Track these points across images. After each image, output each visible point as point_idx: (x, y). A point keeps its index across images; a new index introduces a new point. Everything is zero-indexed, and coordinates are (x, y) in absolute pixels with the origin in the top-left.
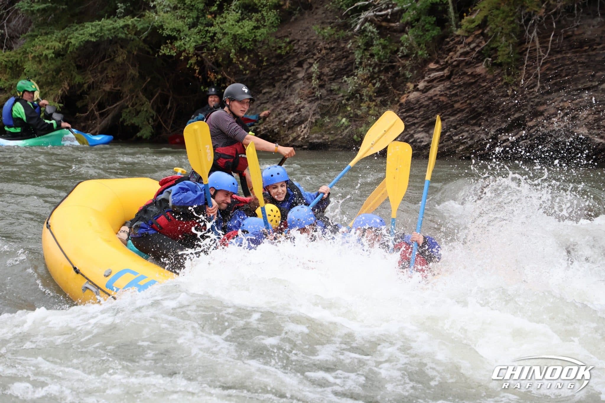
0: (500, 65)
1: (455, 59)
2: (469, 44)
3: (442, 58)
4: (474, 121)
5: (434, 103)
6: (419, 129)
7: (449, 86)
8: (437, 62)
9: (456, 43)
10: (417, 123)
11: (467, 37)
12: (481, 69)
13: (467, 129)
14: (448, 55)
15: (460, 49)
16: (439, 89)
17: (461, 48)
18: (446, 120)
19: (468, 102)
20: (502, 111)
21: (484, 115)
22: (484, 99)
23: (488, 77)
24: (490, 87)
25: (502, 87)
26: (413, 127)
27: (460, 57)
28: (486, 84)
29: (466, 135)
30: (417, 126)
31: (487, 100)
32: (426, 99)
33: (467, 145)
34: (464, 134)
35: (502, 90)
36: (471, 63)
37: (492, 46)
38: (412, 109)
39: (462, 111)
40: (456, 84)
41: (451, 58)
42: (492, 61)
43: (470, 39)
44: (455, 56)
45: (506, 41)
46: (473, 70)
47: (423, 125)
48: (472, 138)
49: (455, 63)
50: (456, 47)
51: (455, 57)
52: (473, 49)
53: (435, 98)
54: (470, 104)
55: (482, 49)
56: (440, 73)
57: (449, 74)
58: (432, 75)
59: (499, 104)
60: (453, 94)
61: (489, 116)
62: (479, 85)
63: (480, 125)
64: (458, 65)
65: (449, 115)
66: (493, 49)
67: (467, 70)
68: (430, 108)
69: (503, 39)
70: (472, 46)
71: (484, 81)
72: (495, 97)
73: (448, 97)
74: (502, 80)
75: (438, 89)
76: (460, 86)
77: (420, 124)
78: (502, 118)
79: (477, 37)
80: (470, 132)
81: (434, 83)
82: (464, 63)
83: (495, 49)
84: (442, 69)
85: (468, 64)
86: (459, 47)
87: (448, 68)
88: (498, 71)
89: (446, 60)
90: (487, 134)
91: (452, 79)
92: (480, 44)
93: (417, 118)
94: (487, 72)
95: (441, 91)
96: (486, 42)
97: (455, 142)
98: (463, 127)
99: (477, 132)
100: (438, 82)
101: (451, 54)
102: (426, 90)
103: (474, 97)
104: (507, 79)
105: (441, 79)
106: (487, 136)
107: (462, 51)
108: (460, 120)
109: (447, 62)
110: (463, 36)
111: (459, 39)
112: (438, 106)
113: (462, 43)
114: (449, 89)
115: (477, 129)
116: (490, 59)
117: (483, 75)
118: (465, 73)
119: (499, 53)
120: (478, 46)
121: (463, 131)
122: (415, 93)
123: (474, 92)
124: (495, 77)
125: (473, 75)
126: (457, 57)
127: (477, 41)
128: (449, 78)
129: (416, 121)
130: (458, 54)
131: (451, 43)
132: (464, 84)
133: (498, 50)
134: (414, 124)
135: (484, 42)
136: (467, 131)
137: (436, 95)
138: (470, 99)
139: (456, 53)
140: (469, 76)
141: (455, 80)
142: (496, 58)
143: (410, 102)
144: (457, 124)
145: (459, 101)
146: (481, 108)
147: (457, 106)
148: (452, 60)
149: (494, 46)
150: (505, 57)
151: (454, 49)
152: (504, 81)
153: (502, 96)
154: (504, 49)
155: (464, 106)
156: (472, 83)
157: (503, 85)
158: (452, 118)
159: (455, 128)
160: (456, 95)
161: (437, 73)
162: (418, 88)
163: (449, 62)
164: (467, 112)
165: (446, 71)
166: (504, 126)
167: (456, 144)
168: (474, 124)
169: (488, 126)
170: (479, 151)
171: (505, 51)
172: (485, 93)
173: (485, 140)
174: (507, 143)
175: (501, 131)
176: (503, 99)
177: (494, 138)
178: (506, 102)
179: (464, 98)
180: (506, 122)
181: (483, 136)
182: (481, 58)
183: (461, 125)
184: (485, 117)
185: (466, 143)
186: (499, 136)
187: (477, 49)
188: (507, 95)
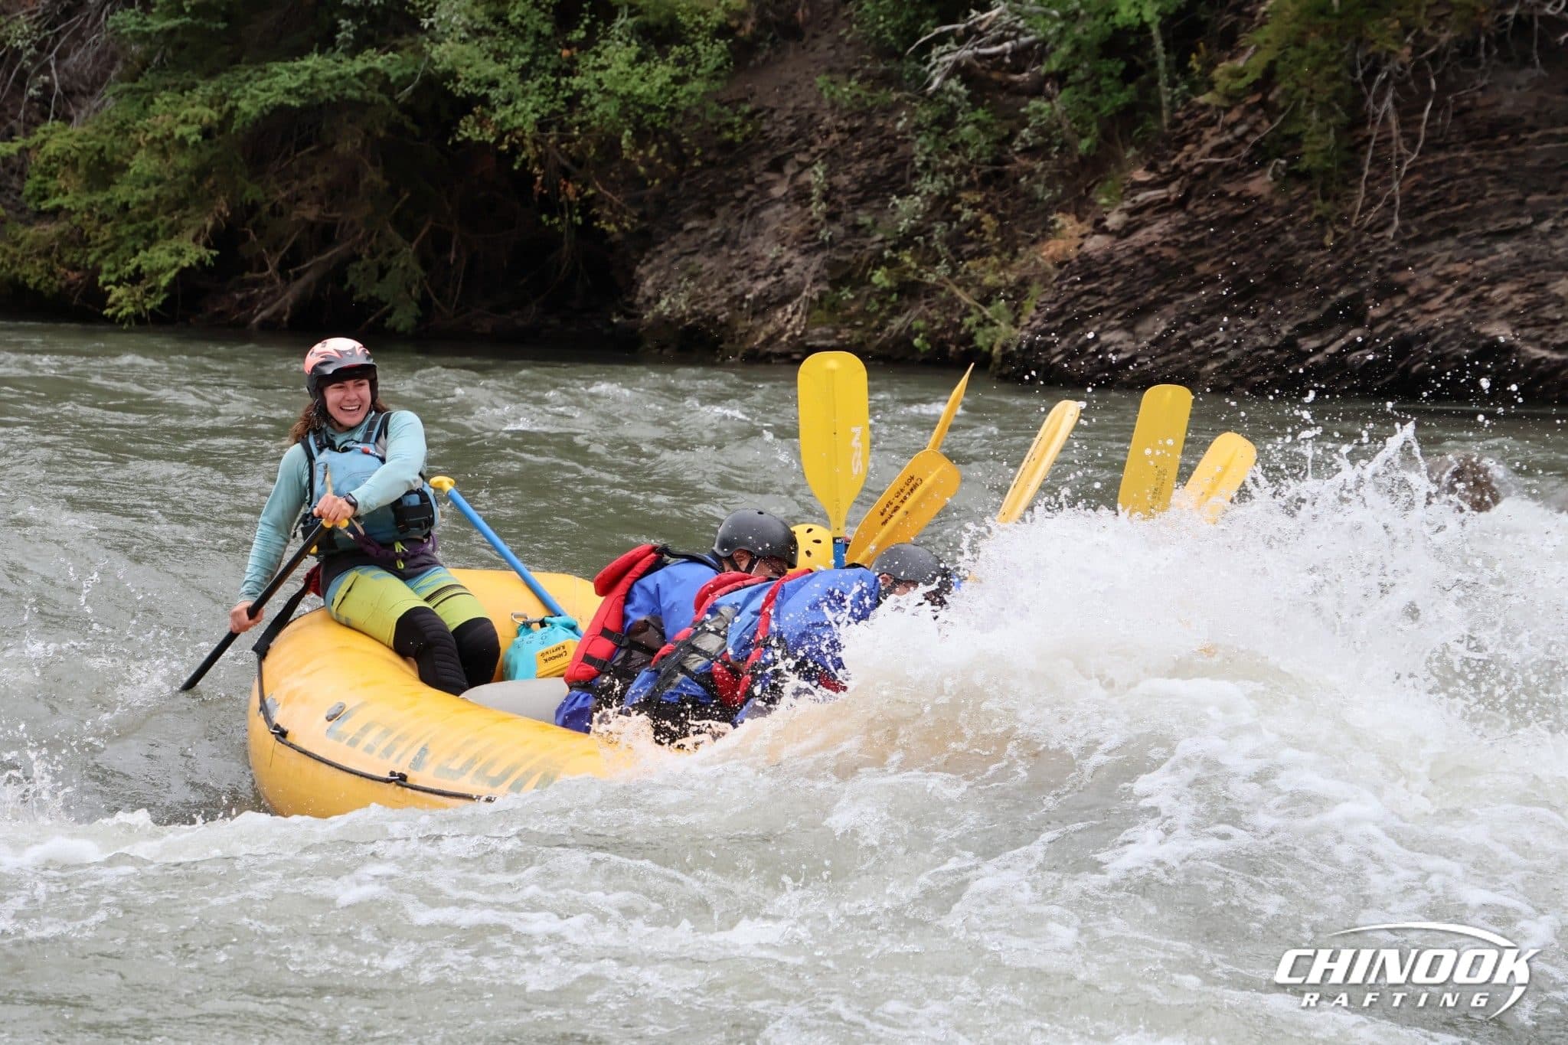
0: (1304, 176)
1: (1196, 160)
2: (1232, 126)
3: (1164, 158)
4: (1242, 306)
5: (1149, 261)
6: (1113, 323)
7: (1184, 223)
8: (1151, 168)
9: (1200, 124)
10: (1108, 308)
11: (1228, 110)
12: (1260, 184)
13: (1225, 323)
14: (1180, 150)
15: (1211, 139)
16: (1157, 230)
17: (1213, 135)
18: (1177, 302)
19: (1229, 260)
20: (1308, 282)
21: (1265, 290)
22: (1267, 254)
23: (1277, 202)
24: (1281, 227)
25: (1309, 226)
26: (1099, 318)
27: (1211, 155)
28: (1271, 219)
29: (1221, 337)
30: (1106, 314)
31: (1273, 256)
32: (1128, 252)
33: (1225, 361)
34: (1217, 334)
35: (1311, 233)
36: (1236, 170)
37: (1285, 132)
38: (1097, 276)
40: (1203, 218)
41: (1189, 158)
42: (1289, 165)
43: (1234, 116)
44: (1199, 153)
45: (1321, 120)
46: (1243, 187)
47: (1121, 314)
48: (1237, 344)
49: (1197, 170)
50: (1201, 133)
51: (1198, 155)
52: (1241, 139)
53: (1151, 251)
54: (1232, 267)
55: (1263, 139)
56: (1159, 194)
57: (1181, 194)
58: (1139, 198)
59: (1303, 267)
60: (1194, 242)
61: (1276, 293)
62: (1256, 222)
63: (1254, 316)
64: (1203, 176)
65: (1183, 290)
66: (1287, 138)
67: (1226, 187)
68: (1139, 274)
69: (1314, 115)
70: (1240, 130)
71: (1267, 213)
72: (1292, 251)
73: (1182, 249)
74: (1310, 211)
75: (1156, 228)
76: (1211, 224)
77: (1113, 309)
78: (1308, 299)
79: (1250, 109)
80: (1233, 329)
81: (1146, 215)
82: (1219, 171)
83: (1296, 140)
84: (1164, 184)
85: (1230, 172)
86: (1208, 133)
87: (1178, 182)
88: (1301, 189)
89: (1173, 162)
90: (1271, 333)
91: (1190, 207)
92: (1258, 128)
93: (1107, 297)
94: (1273, 192)
95: (1165, 236)
96: (1271, 122)
97: (1195, 352)
98: (1215, 319)
99: (1250, 331)
100: (1155, 212)
101: (1188, 148)
102: (1127, 231)
103: (1243, 250)
104: (1321, 207)
105: (1162, 208)
106: (1273, 339)
107: (1215, 141)
108: (1209, 303)
109: (1177, 166)
110: (1217, 108)
111: (1207, 114)
112: (1157, 271)
113: (1214, 123)
114: (1181, 229)
115: (1249, 323)
116: (1283, 162)
117: (1266, 197)
118: (1223, 194)
119: (1305, 148)
120: (1252, 130)
121: (1214, 327)
122: (1097, 237)
123: (1243, 238)
124: (1293, 204)
125: (1239, 198)
126: (1203, 156)
127: (1251, 119)
128: (1181, 204)
129: (1105, 303)
130: (1206, 148)
131: (1190, 123)
132: (1221, 217)
133: (1301, 142)
134: (1100, 310)
135: (1265, 123)
136: (1225, 328)
137: (1151, 245)
138: (1234, 253)
139: (1199, 147)
140: (1231, 199)
141: (1200, 210)
142: (1292, 160)
143: (1090, 259)
144: (1203, 312)
145: (1207, 259)
146: (1260, 274)
147: (1202, 269)
148: (1190, 163)
149: (1292, 130)
150: (1319, 158)
151: (1194, 137)
152: (1315, 213)
153: (1310, 248)
154: (1316, 138)
155: (1220, 270)
156: (1239, 217)
157: (1312, 223)
158: (1189, 299)
159: (1196, 320)
160: (1200, 243)
161: (1152, 193)
162: (1105, 228)
163: (1183, 167)
164: (1226, 284)
165: (1173, 187)
166: (1312, 316)
167: (1199, 358)
168: (1244, 313)
169: (1275, 317)
170: (1254, 373)
171: (1317, 143)
172: (1272, 240)
173: (1266, 348)
174: (1319, 357)
175: (1306, 330)
176: (1313, 255)
177: (1290, 343)
178: (1318, 262)
179: (1220, 251)
180: (1318, 307)
181: (1263, 340)
182: (1260, 156)
183: (1211, 314)
184: (1267, 296)
185: (1223, 355)
186: (1300, 341)
187: (1252, 139)
188: (1323, 247)
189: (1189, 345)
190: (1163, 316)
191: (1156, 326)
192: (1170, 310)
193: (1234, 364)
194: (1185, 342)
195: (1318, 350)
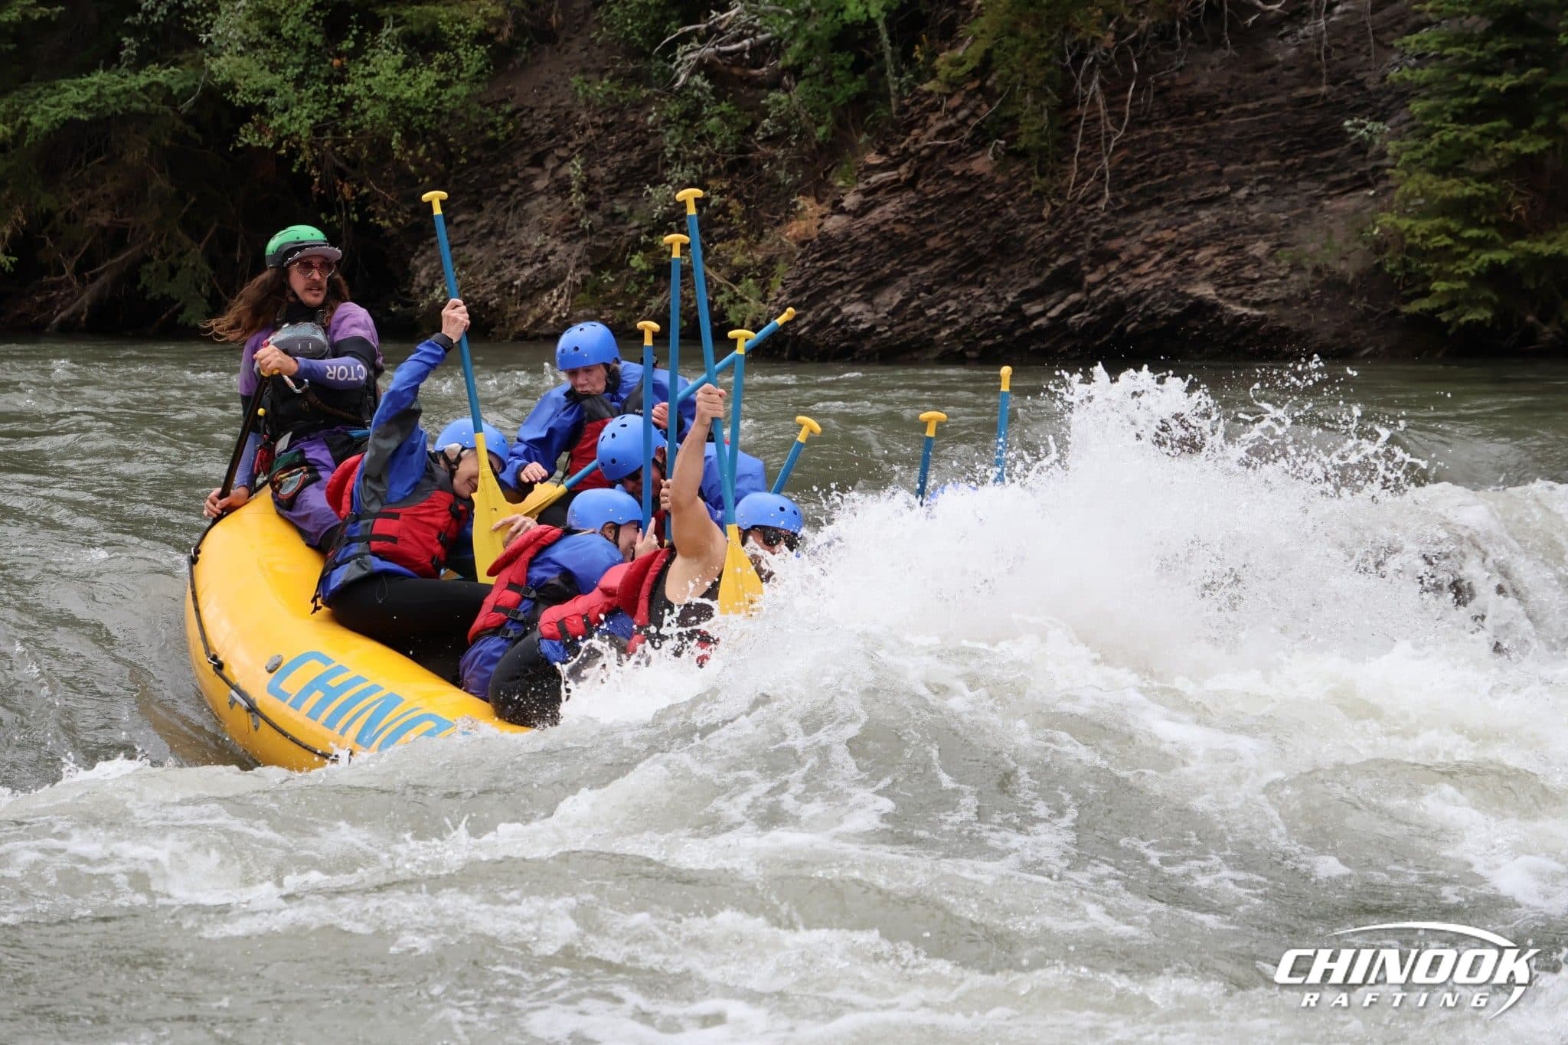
0: (1022, 155)
1: (923, 144)
2: (954, 111)
3: (893, 142)
4: (970, 276)
5: (884, 238)
6: (852, 295)
7: (914, 202)
8: (882, 151)
9: (925, 109)
10: (848, 282)
11: (950, 96)
12: (982, 163)
13: (955, 292)
14: (908, 134)
15: (936, 123)
16: (890, 208)
17: (938, 119)
18: (910, 275)
19: (956, 234)
20: (1030, 252)
21: (990, 261)
22: (991, 227)
23: (999, 179)
24: (1002, 201)
25: (1028, 201)
26: (839, 292)
27: (936, 138)
28: (993, 195)
29: (952, 305)
30: (847, 288)
31: (997, 229)
32: (864, 230)
33: (957, 327)
34: (949, 303)
35: (1030, 207)
36: (960, 151)
37: (1003, 114)
38: (836, 253)
39: (943, 253)
40: (932, 196)
41: (916, 141)
42: (1007, 145)
43: (956, 101)
44: (925, 137)
45: (1035, 103)
46: (967, 166)
47: (860, 287)
48: (967, 312)
49: (924, 152)
50: (927, 118)
51: (924, 139)
52: (963, 122)
53: (885, 228)
54: (962, 240)
55: (983, 122)
56: (890, 175)
57: (911, 175)
58: (873, 179)
59: (1025, 239)
60: (924, 219)
61: (1001, 263)
62: (980, 198)
63: (982, 284)
64: (930, 158)
65: (915, 263)
66: (1006, 119)
67: (951, 167)
68: (875, 250)
69: (1029, 99)
70: (962, 114)
71: (990, 189)
72: (1014, 224)
73: (913, 225)
74: (1029, 186)
75: (889, 207)
76: (937, 201)
77: (853, 283)
78: (1029, 268)
79: (970, 95)
80: (963, 298)
81: (880, 195)
82: (945, 153)
83: (1013, 121)
84: (895, 166)
85: (954, 153)
86: (932, 118)
87: (907, 164)
88: (1019, 167)
89: (902, 146)
90: (998, 301)
91: (920, 186)
92: (978, 112)
93: (846, 272)
94: (993, 171)
95: (897, 214)
96: (990, 106)
97: (929, 320)
98: (946, 289)
99: (978, 299)
100: (887, 193)
101: (915, 132)
102: (862, 210)
103: (969, 225)
104: (1038, 182)
105: (894, 188)
106: (999, 306)
107: (939, 125)
108: (940, 274)
109: (906, 149)
110: (940, 94)
111: (931, 101)
112: (892, 246)
113: (938, 109)
114: (912, 207)
115: (977, 292)
116: (1002, 142)
117: (989, 175)
118: (949, 174)
119: (1021, 129)
120: (973, 114)
121: (946, 297)
122: (835, 217)
123: (968, 213)
124: (1013, 181)
125: (964, 177)
126: (929, 140)
127: (972, 103)
128: (911, 184)
129: (844, 278)
130: (932, 131)
131: (916, 109)
132: (947, 195)
133: (1018, 123)
134: (841, 285)
135: (985, 107)
136: (955, 298)
137: (885, 222)
138: (961, 228)
139: (925, 131)
140: (956, 178)
141: (929, 189)
142: (1013, 139)
143: (830, 237)
144: (935, 283)
145: (937, 233)
146: (985, 246)
147: (932, 243)
148: (918, 146)
149: (1009, 113)
150: (1035, 138)
151: (921, 122)
152: (1033, 188)
153: (1030, 221)
154: (1030, 119)
155: (948, 244)
156: (965, 195)
157: (1031, 197)
158: (922, 271)
159: (929, 290)
160: (930, 220)
161: (884, 175)
162: (843, 208)
163: (912, 150)
164: (955, 257)
165: (903, 169)
166: (1034, 283)
167: (932, 325)
168: (971, 282)
169: (1000, 285)
170: (983, 338)
171: (1033, 124)
172: (993, 215)
173: (996, 314)
174: (1042, 321)
175: (1030, 296)
176: (1033, 227)
177: (1014, 309)
178: (1039, 234)
179: (949, 226)
180: (1038, 275)
181: (990, 307)
182: (980, 139)
183: (942, 284)
184: (993, 266)
185: (954, 322)
186: (1024, 306)
187: (973, 122)
188: (1041, 219)
189: (923, 314)
190: (899, 288)
191: (891, 297)
192: (904, 282)
193: (965, 329)
194: (920, 311)
195: (1043, 314)
